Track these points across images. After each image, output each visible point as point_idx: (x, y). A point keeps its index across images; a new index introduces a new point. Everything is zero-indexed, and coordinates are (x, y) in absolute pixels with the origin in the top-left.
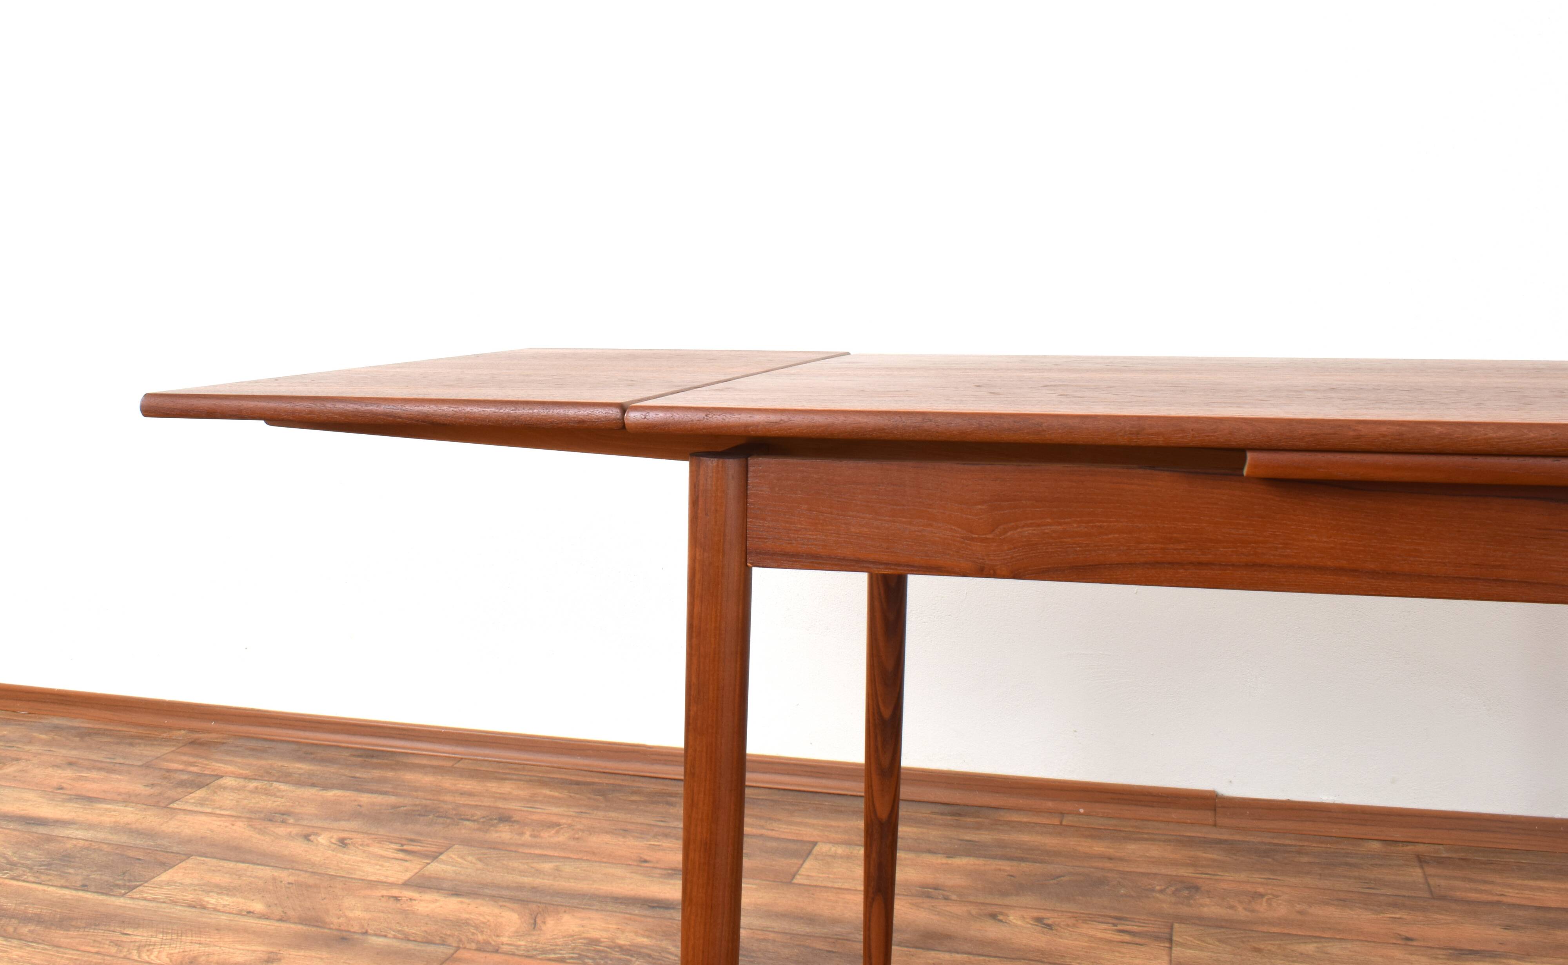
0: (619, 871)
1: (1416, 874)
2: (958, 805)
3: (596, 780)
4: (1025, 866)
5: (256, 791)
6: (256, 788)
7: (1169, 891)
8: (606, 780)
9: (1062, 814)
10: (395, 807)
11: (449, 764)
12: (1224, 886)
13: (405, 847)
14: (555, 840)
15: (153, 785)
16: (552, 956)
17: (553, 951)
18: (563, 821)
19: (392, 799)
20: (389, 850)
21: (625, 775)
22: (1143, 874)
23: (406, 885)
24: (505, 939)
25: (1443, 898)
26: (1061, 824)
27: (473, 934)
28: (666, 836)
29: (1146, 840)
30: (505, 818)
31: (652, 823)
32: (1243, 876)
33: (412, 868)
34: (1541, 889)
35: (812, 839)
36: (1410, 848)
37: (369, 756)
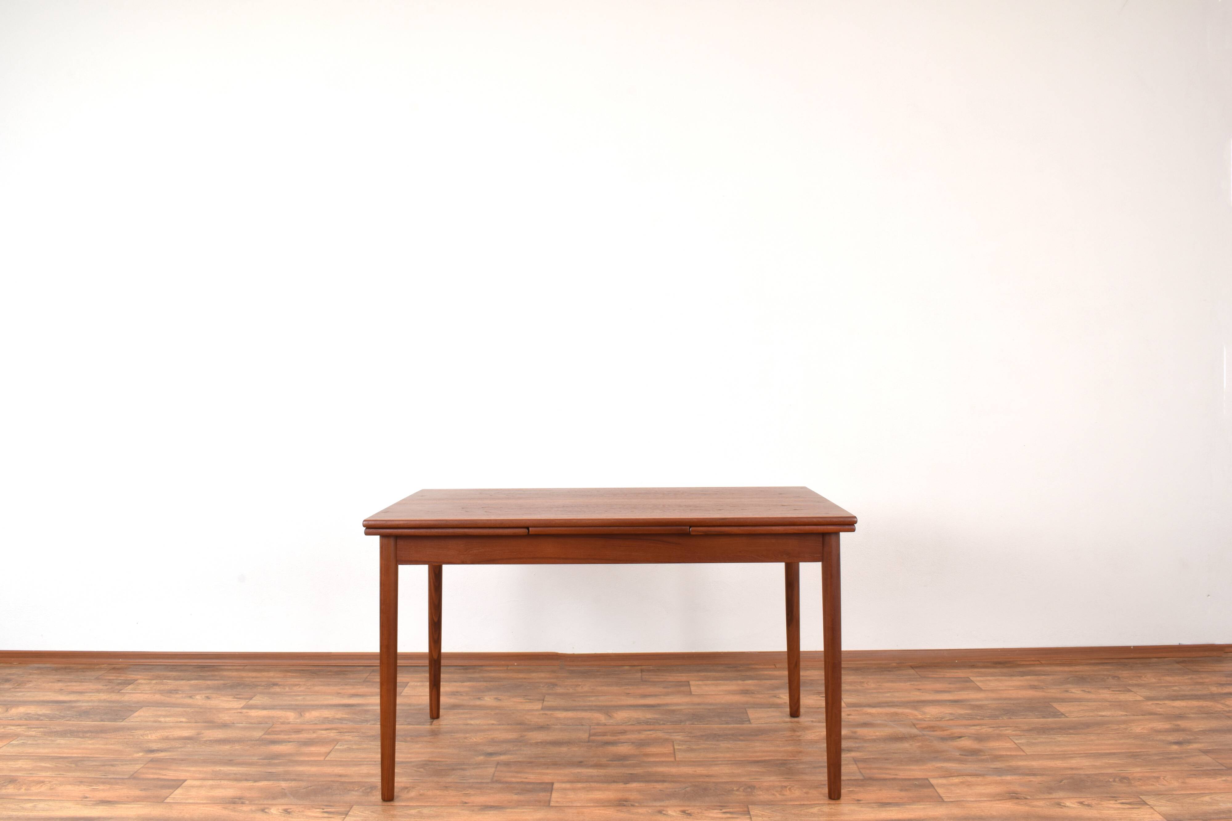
0: (330, 697)
1: (639, 675)
2: (466, 666)
3: (310, 669)
4: (492, 683)
5: (156, 683)
6: (156, 682)
7: (546, 686)
8: (315, 668)
9: (508, 666)
10: (224, 684)
11: (241, 668)
12: (566, 683)
13: (236, 697)
14: (300, 689)
15: (106, 685)
16: (311, 723)
17: (312, 722)
18: (301, 683)
19: (222, 682)
20: (230, 698)
21: (323, 666)
22: (537, 682)
23: (242, 708)
24: (291, 720)
25: (646, 681)
26: (507, 669)
27: (277, 720)
28: (346, 685)
29: (540, 672)
30: (275, 684)
31: (340, 681)
32: (574, 680)
33: (243, 703)
34: (681, 676)
35: (407, 681)
36: (640, 667)
37: (202, 668)
